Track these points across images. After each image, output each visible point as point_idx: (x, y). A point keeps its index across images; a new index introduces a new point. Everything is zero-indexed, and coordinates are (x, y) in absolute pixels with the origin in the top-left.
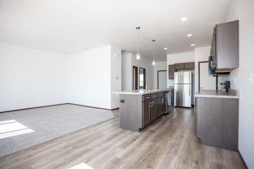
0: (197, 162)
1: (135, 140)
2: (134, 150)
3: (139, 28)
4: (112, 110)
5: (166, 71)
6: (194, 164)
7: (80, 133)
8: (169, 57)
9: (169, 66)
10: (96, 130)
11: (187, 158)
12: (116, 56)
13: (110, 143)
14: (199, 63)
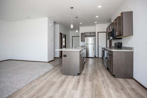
0: (122, 90)
1: (79, 82)
2: (84, 90)
3: (73, 8)
4: (48, 62)
5: (79, 36)
6: (122, 91)
7: (34, 84)
8: (81, 28)
9: (81, 33)
10: (46, 79)
11: (116, 88)
12: (51, 25)
13: (64, 87)
14: (98, 32)
